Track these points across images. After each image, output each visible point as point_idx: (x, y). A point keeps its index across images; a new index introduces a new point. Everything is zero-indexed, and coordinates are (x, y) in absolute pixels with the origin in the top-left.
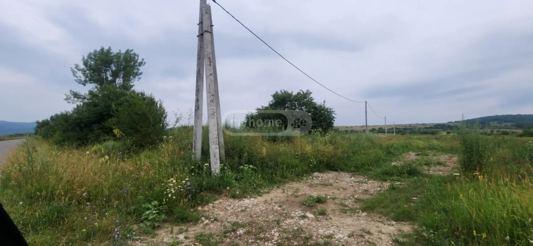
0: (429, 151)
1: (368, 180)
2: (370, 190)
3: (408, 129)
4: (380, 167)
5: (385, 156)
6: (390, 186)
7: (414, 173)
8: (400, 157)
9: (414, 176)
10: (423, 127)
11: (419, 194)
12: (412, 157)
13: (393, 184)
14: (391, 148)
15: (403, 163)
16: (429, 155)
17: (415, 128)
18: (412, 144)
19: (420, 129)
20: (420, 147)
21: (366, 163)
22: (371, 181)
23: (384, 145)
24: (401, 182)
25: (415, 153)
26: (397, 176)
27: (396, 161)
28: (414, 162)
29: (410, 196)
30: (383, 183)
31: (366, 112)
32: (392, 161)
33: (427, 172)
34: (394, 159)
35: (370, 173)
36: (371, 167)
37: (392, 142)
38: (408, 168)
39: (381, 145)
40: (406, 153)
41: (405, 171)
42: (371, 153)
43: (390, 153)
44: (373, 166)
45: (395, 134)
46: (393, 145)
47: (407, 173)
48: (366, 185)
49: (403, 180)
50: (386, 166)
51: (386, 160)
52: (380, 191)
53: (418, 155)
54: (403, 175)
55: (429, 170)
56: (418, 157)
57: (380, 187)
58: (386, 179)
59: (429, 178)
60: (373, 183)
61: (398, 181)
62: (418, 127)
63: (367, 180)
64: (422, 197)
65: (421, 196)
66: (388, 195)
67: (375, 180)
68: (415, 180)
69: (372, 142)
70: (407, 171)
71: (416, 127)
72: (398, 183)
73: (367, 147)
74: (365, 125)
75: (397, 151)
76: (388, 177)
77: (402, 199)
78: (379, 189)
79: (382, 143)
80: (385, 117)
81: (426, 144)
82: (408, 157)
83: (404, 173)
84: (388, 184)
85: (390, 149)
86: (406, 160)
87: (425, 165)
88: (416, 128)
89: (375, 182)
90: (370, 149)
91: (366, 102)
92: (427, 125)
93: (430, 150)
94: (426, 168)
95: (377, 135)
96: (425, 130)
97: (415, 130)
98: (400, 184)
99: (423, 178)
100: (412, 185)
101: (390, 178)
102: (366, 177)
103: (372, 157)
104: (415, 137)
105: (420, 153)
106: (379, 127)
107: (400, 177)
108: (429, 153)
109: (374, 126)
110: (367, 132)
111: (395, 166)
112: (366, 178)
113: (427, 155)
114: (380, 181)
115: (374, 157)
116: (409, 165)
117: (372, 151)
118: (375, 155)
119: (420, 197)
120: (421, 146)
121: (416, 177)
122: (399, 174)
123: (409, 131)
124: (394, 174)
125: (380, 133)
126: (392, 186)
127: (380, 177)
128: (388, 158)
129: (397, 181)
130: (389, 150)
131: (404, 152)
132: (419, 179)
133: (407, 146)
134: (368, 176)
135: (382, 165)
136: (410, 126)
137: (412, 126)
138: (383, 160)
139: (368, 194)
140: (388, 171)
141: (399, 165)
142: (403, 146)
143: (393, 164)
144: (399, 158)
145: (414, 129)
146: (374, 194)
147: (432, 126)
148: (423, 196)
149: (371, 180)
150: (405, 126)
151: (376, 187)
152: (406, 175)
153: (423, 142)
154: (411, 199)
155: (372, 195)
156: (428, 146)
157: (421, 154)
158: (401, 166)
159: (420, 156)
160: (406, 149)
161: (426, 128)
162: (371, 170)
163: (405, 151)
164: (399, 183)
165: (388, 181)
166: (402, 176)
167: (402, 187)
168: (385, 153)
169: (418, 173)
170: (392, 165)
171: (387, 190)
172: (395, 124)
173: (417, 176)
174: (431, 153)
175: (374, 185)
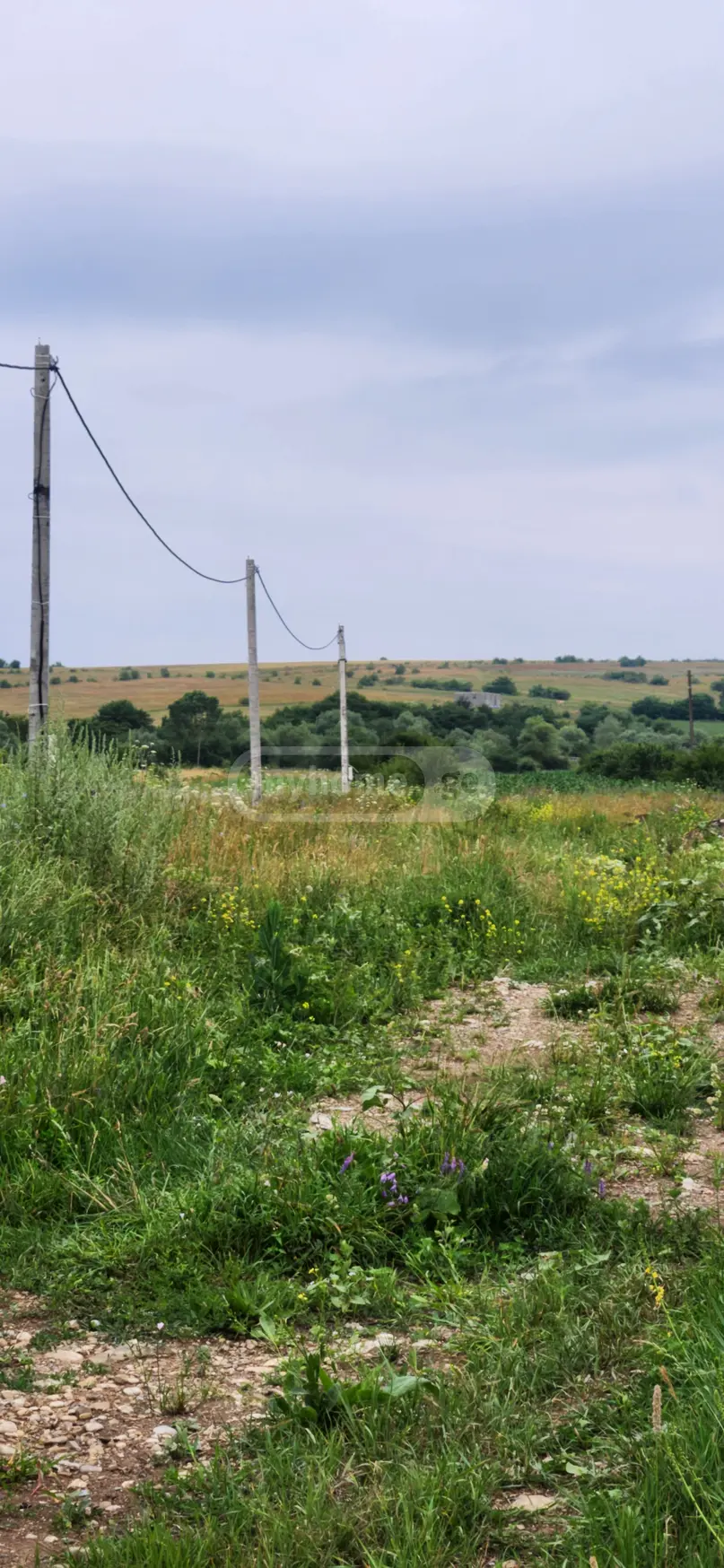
0: (675, 963)
1: (39, 1344)
2: (63, 1462)
3: (485, 719)
4: (182, 1167)
5: (240, 1034)
6: (289, 1383)
7: (527, 1211)
8: (399, 1045)
9: (532, 1250)
10: (622, 697)
11: (581, 1447)
12: (514, 1032)
13: (313, 1364)
14: (303, 935)
15: (427, 1112)
16: (674, 1009)
17: (549, 717)
18: (525, 882)
19: (591, 720)
20: (595, 919)
21: (25, 1134)
22: (69, 1355)
23: (231, 908)
24: (401, 1330)
25: (541, 993)
26: (361, 1258)
27: (352, 1089)
28: (533, 1095)
29: (484, 1487)
30: (204, 1359)
31: (42, 491)
32: (305, 1088)
33: (646, 1195)
34: (328, 1065)
35: (68, 1243)
36: (77, 1180)
37: (317, 865)
38: (470, 1156)
39: (193, 902)
40: (455, 998)
41: (448, 1200)
42: (87, 999)
43: (295, 991)
44: (100, 1163)
45: (347, 772)
46: (323, 897)
47: (458, 1221)
48: (19, 1400)
49: (419, 1300)
50: (248, 1153)
51: (252, 1078)
52: (178, 1457)
53: (573, 1008)
54: (427, 1244)
55: (669, 1171)
56: (574, 1035)
57: (176, 1411)
58: (240, 1311)
59: (671, 1259)
60: (100, 1371)
61: (371, 1316)
62: (582, 696)
63: (25, 1336)
64: (603, 1483)
65: (598, 1470)
66: (259, 1505)
67: (116, 1330)
68: (535, 1287)
69: (101, 865)
70: (460, 1193)
71: (561, 696)
72: (366, 1348)
73: (42, 926)
74: (25, 664)
75: (367, 966)
76: (263, 1278)
77: (410, 1528)
78: (161, 1436)
79: (214, 882)
80: (252, 569)
81: (648, 885)
82: (480, 1039)
83: (431, 1224)
84: (269, 1365)
85: (295, 951)
86: (457, 1069)
87: (635, 1109)
88: (558, 707)
89: (120, 1352)
90: (77, 946)
91: (46, 367)
92: (658, 682)
93: (680, 949)
94: (640, 1139)
95: (154, 786)
96: (645, 736)
97: (543, 736)
98: (393, 1355)
99: (614, 1261)
100: (515, 1349)
101: (290, 1284)
102: (22, 1302)
103: (97, 1055)
104: (550, 808)
105: (592, 984)
106: (176, 692)
107: (393, 1275)
108: (674, 976)
109: (129, 675)
110: (49, 746)
111: (339, 1149)
112: (21, 1319)
113: (656, 1006)
114: (183, 1340)
115: (123, 1049)
116: (491, 1121)
117: (91, 976)
118: (131, 1019)
119: (584, 1481)
120: (605, 906)
121: (547, 1261)
122: (379, 1234)
123: (483, 742)
124: (333, 1245)
125: (191, 759)
126: (312, 1386)
127: (179, 1285)
128: (271, 1060)
129: (358, 1314)
130: (283, 962)
131: (434, 984)
132: (580, 1279)
133: (470, 908)
134: (36, 1288)
135: (204, 1136)
136: (503, 687)
137: (523, 683)
138: (220, 1082)
139: (31, 1512)
140: (266, 1214)
141: (381, 1126)
142: (434, 914)
143: (325, 1121)
144: (386, 1053)
145: (538, 722)
146: (110, 1507)
147: (703, 689)
148: (623, 1467)
149: (70, 1336)
150: (453, 686)
151: (125, 1422)
152: (454, 1241)
153: (619, 866)
154: (499, 1521)
155: (78, 1519)
156: (671, 902)
157: (608, 993)
158: (402, 1146)
159: (597, 1019)
160: (460, 945)
161: (648, 711)
162: (81, 1209)
163: (451, 970)
164: (385, 1338)
165: (269, 1330)
166: (411, 1259)
167: (409, 1380)
168: (237, 1005)
169: (575, 1205)
170: (310, 1135)
171: (254, 1442)
172: (351, 658)
173: (559, 1243)
174: (690, 987)
175: (109, 1396)
